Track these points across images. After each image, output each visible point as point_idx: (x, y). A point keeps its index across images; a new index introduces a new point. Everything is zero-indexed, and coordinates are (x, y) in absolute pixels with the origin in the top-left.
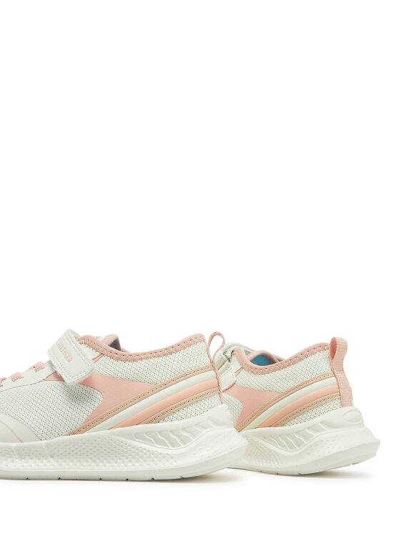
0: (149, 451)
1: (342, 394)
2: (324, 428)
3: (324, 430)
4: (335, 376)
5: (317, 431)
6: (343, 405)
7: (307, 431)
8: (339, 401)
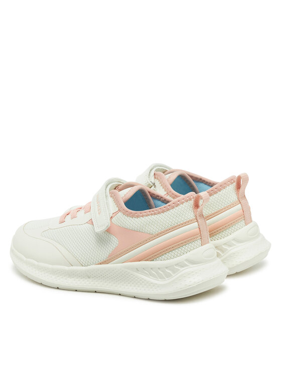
0: (145, 281)
1: (245, 216)
2: (235, 243)
3: (235, 245)
4: (240, 203)
5: (230, 246)
6: (246, 224)
7: (223, 246)
8: (244, 221)
